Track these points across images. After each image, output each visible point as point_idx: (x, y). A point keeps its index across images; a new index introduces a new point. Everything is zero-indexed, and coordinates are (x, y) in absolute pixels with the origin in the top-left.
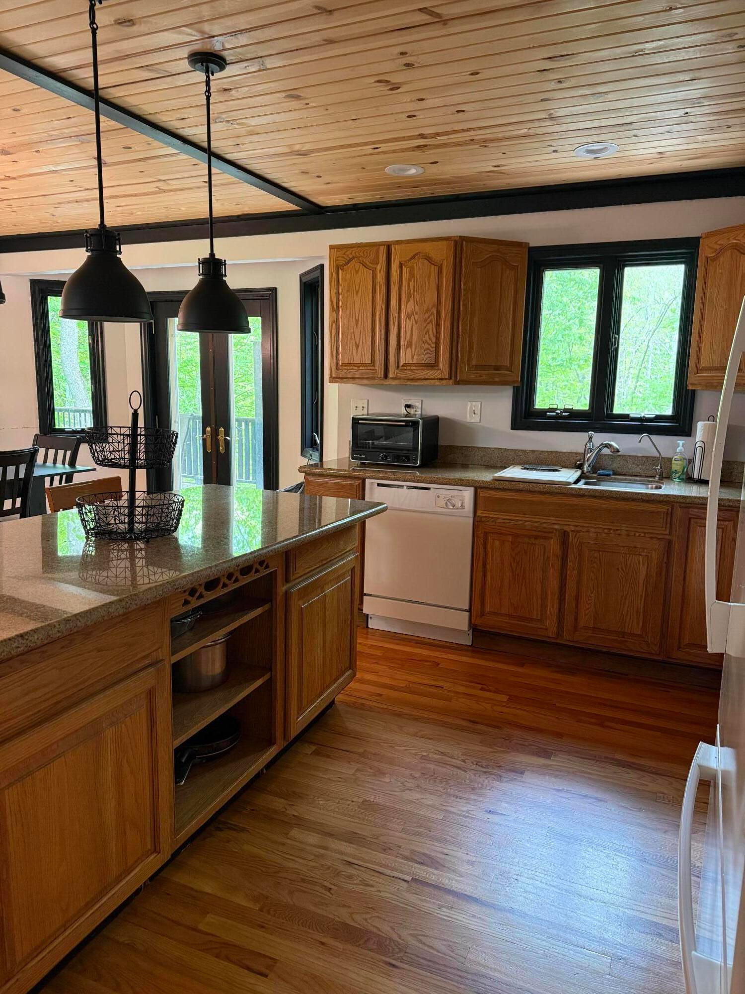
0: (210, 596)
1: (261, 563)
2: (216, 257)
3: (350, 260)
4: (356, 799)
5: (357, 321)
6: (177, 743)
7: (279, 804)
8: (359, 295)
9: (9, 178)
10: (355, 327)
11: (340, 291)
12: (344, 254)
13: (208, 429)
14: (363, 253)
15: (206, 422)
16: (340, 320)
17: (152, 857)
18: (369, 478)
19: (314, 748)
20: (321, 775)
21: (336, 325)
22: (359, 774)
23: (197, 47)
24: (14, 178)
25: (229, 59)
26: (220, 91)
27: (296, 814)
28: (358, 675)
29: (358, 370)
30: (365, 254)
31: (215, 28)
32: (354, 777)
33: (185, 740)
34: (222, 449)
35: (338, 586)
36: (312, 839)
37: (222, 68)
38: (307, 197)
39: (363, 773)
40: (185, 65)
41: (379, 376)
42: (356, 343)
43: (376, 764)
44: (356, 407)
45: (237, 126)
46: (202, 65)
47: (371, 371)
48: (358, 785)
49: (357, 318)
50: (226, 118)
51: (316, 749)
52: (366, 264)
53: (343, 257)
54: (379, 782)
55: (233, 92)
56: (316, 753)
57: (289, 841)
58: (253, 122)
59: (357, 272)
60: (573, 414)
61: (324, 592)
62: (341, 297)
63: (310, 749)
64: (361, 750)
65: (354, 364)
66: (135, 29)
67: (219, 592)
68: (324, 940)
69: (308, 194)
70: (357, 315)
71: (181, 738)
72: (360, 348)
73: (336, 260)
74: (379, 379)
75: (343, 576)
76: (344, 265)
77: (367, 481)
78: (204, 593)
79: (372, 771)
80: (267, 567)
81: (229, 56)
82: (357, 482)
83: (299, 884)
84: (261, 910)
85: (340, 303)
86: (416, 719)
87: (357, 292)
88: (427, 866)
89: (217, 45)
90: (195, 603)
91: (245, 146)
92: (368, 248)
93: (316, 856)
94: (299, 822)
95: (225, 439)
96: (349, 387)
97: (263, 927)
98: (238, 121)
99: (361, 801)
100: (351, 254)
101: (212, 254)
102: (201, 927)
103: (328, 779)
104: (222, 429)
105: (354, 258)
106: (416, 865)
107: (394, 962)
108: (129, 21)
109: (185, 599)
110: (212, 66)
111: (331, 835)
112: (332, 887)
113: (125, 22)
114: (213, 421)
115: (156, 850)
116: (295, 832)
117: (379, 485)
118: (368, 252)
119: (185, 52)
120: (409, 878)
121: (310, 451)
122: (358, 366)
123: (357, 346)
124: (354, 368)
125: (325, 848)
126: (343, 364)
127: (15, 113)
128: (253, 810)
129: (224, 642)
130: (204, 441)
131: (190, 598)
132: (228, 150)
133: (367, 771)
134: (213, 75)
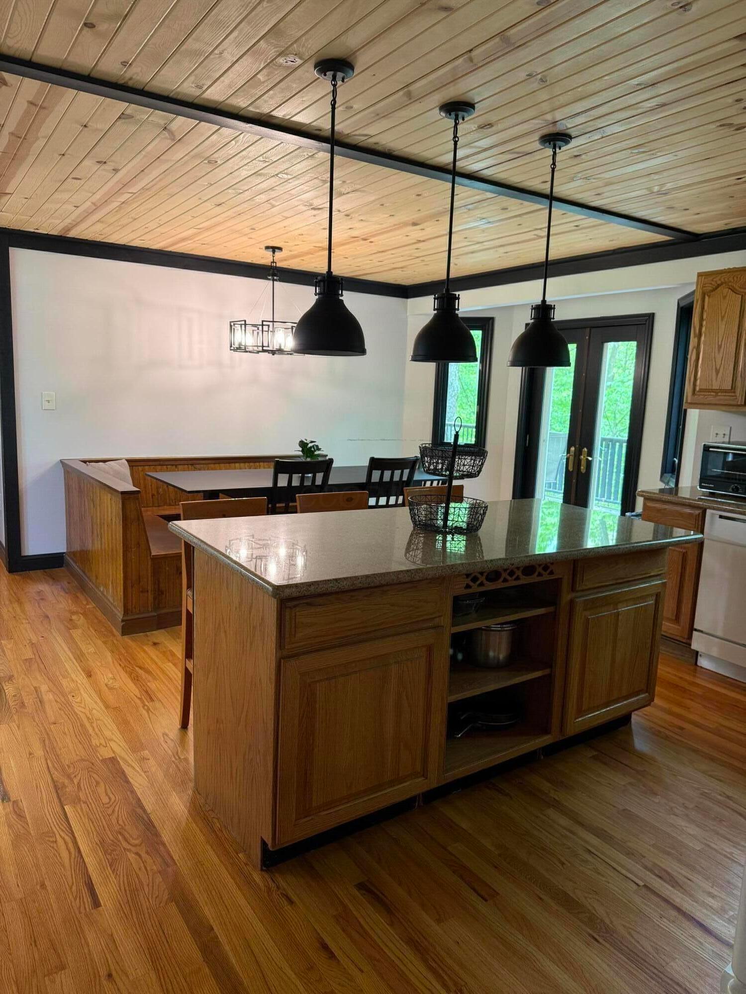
0: (490, 586)
1: (546, 568)
2: (547, 303)
3: (719, 286)
4: (617, 806)
5: (720, 347)
6: (453, 698)
7: (546, 786)
8: (725, 319)
9: (419, 241)
10: (717, 351)
11: (705, 317)
12: (712, 280)
13: (573, 449)
14: (733, 278)
15: (571, 442)
16: (702, 346)
17: (420, 779)
18: (710, 508)
19: (595, 753)
20: (592, 775)
21: (697, 350)
22: (629, 788)
23: (545, 131)
24: (424, 241)
25: (573, 135)
26: (571, 158)
27: (557, 798)
28: (657, 701)
29: (717, 395)
30: (735, 278)
31: (558, 115)
32: (624, 788)
33: (460, 698)
34: (583, 469)
35: (636, 608)
36: (564, 821)
37: (567, 142)
38: (679, 227)
39: (634, 787)
40: (537, 145)
41: (739, 403)
42: (716, 368)
43: (651, 784)
44: (717, 434)
45: (594, 181)
46: (550, 144)
47: (732, 398)
48: (625, 796)
49: (720, 343)
50: (583, 175)
52: (736, 290)
53: (711, 284)
54: (647, 800)
55: (583, 156)
56: (595, 758)
57: (541, 816)
58: (607, 175)
59: (725, 297)
61: (617, 609)
62: (704, 323)
63: (591, 752)
64: (639, 768)
65: (712, 390)
66: (494, 128)
67: (499, 585)
68: (542, 896)
69: (681, 225)
70: (720, 340)
71: (457, 696)
72: (720, 375)
73: (703, 287)
74: (739, 406)
75: (643, 598)
76: (712, 291)
77: (709, 512)
78: (485, 582)
79: (644, 788)
80: (551, 573)
81: (573, 133)
82: (697, 512)
83: (539, 850)
84: (500, 855)
85: (704, 329)
86: (712, 759)
87: (723, 318)
88: (665, 881)
89: (560, 128)
90: (475, 588)
91: (605, 194)
92: (738, 273)
93: (562, 835)
94: (556, 805)
95: (587, 459)
96: (711, 414)
97: (496, 867)
98: (594, 177)
99: (622, 809)
100: (720, 280)
101: (544, 301)
102: (449, 848)
103: (597, 781)
104: (585, 449)
105: (722, 284)
106: (654, 877)
107: (597, 937)
108: (489, 125)
109: (467, 584)
110: (559, 143)
111: (582, 825)
112: (566, 862)
113: (486, 126)
114: (578, 440)
115: (425, 775)
116: (551, 812)
117: (721, 517)
118: (739, 276)
119: (537, 136)
120: (641, 883)
121: (668, 476)
122: (716, 392)
123: (717, 372)
124: (712, 394)
125: (571, 832)
126: (701, 390)
127: (418, 197)
128: (522, 784)
129: (510, 630)
130: (568, 459)
131: (471, 584)
132: (590, 199)
133: (639, 787)
134: (560, 149)
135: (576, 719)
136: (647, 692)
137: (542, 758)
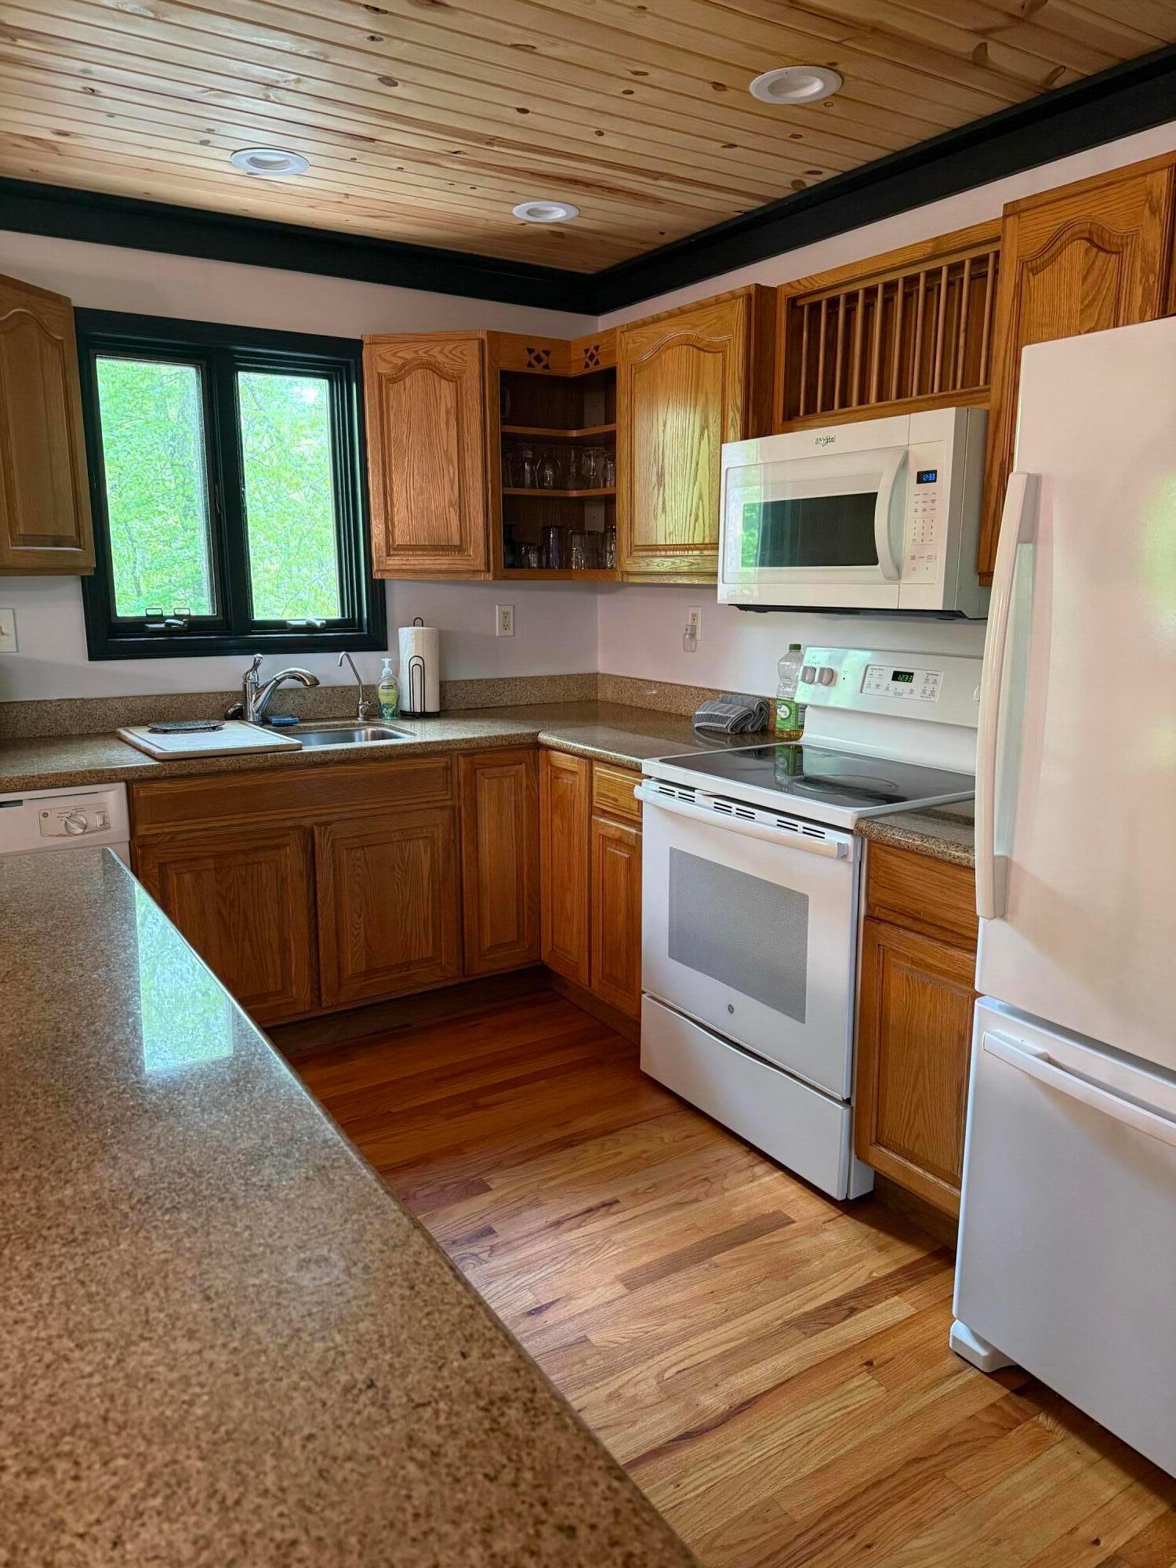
60: (195, 625)
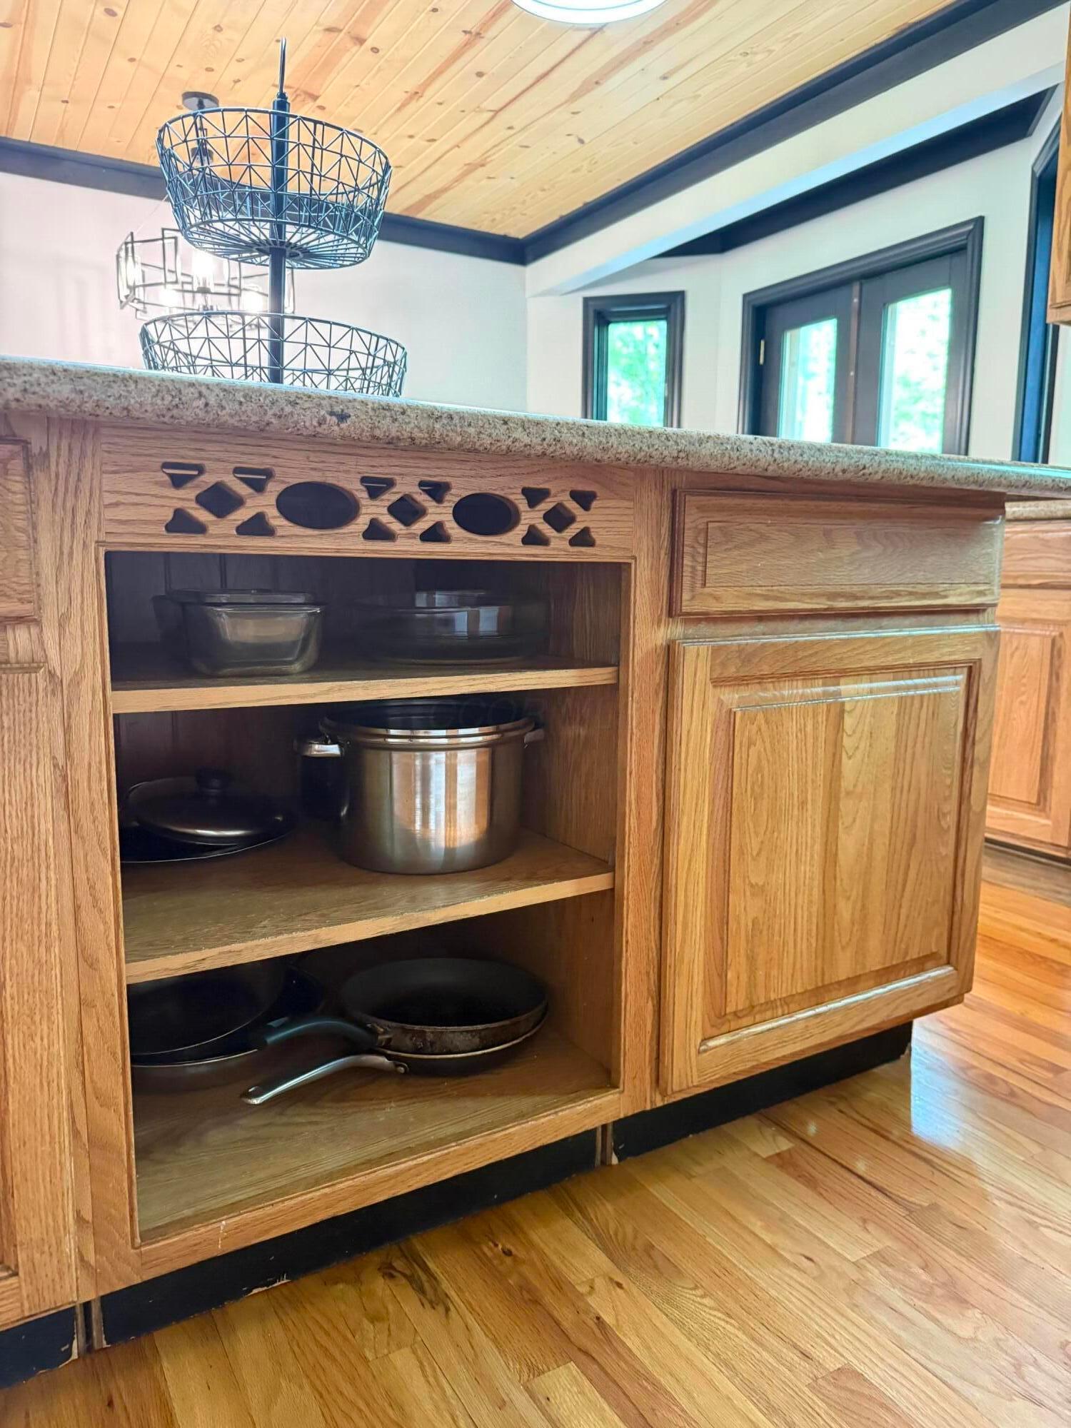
4: (818, 1353)
19: (784, 1144)
20: (757, 1226)
22: (874, 1272)
24: (478, 36)
32: (854, 1275)
39: (890, 1270)
43: (949, 1258)
48: (855, 1307)
51: (789, 1151)
54: (930, 1326)
56: (782, 1161)
63: (773, 1143)
64: (921, 1199)
67: (350, 544)
78: (275, 519)
79: (924, 1277)
80: (583, 539)
99: (832, 1365)
103: (772, 1248)
128: (508, 1253)
131: (204, 516)
133: (907, 1272)
135: (705, 1040)
136: (948, 963)
137: (615, 1160)
